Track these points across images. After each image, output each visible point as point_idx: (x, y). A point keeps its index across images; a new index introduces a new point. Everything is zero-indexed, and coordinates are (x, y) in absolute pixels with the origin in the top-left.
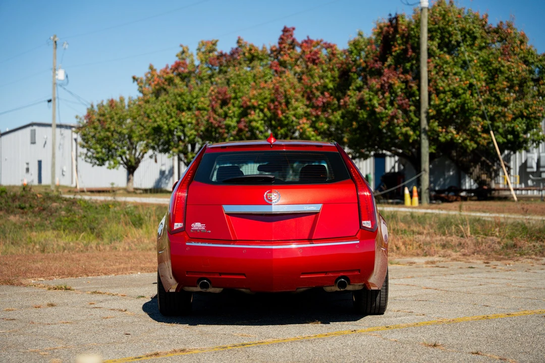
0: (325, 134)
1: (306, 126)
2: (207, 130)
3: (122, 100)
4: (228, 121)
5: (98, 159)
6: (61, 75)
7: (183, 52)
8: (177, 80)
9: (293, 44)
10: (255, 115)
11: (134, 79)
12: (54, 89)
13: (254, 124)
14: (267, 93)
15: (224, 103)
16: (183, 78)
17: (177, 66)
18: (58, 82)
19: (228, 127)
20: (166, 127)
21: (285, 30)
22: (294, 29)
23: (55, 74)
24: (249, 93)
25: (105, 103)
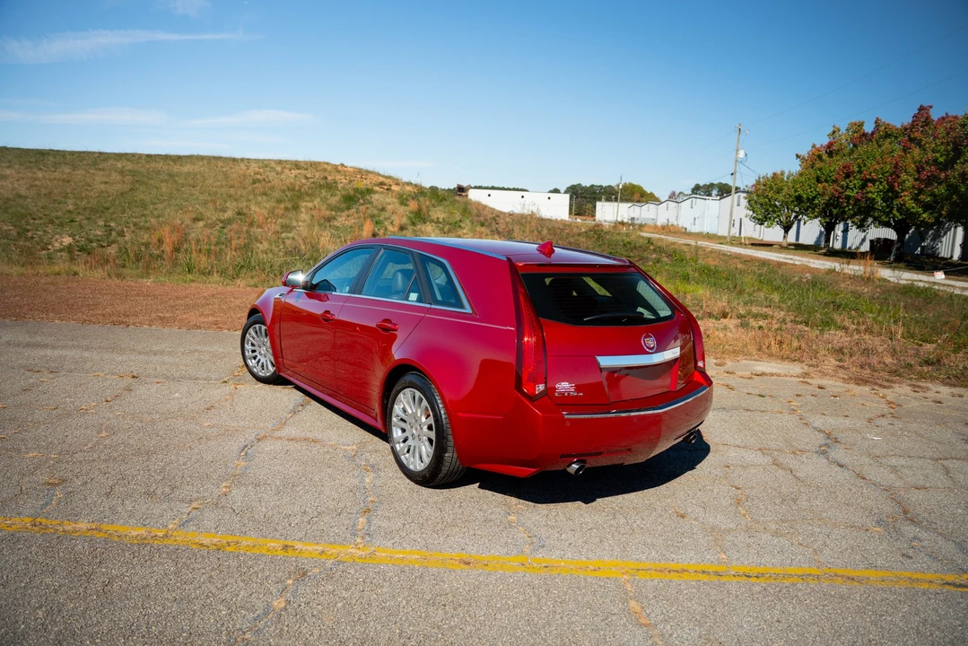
0: (927, 207)
1: (907, 198)
2: (830, 199)
3: (782, 173)
4: (848, 193)
5: (759, 220)
6: (741, 154)
7: (834, 132)
8: (825, 157)
9: (928, 121)
10: (871, 188)
11: (798, 156)
12: (736, 164)
13: (870, 195)
14: (888, 168)
15: (848, 176)
16: (830, 154)
17: (830, 145)
18: (739, 160)
19: (848, 198)
20: (805, 196)
21: (921, 108)
22: (931, 107)
23: (737, 154)
24: (873, 168)
25: (769, 176)
